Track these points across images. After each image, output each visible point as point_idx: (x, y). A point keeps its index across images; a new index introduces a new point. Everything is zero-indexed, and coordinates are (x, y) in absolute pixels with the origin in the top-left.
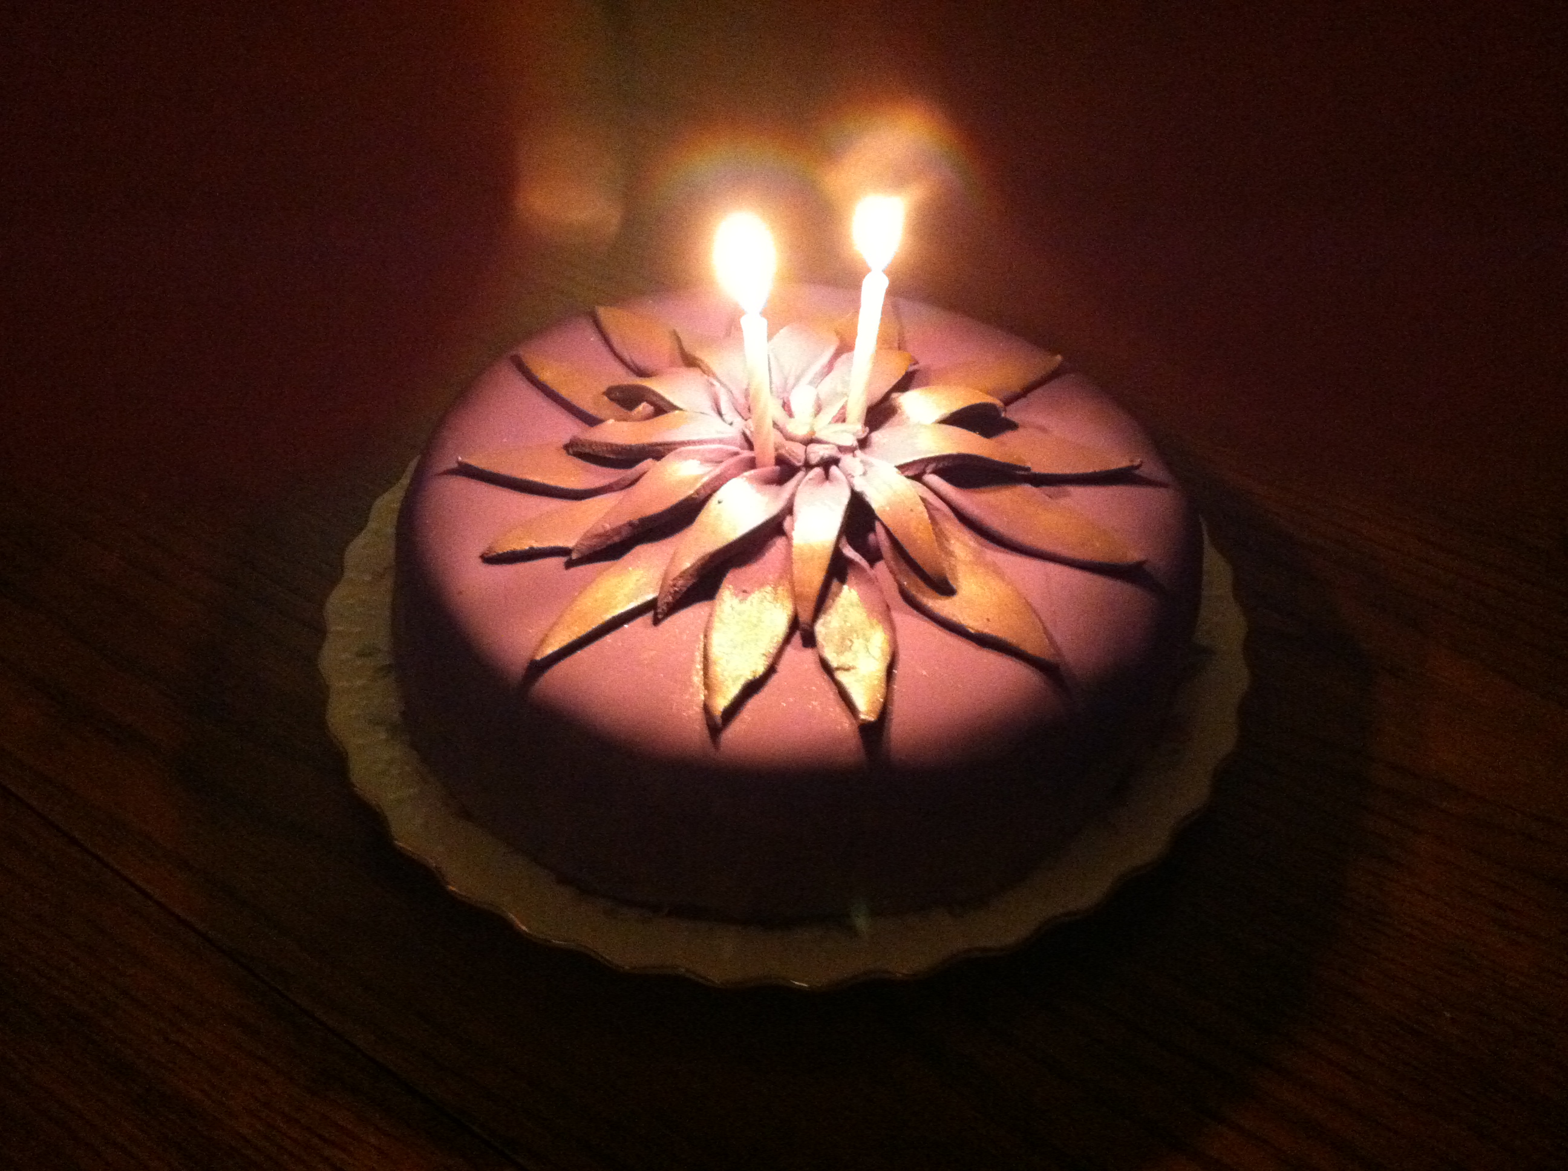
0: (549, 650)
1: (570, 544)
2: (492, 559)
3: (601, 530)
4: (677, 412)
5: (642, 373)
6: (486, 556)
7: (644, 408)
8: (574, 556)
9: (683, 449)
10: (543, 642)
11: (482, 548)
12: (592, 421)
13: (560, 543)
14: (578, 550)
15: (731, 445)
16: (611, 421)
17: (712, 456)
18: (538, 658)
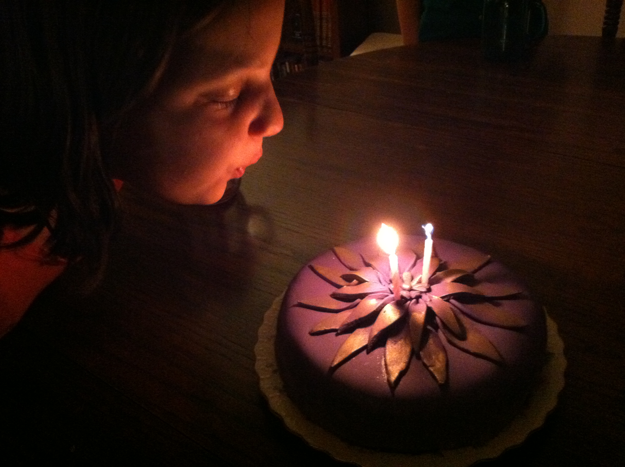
0: (335, 363)
1: (337, 328)
2: (314, 334)
3: (346, 323)
4: (366, 283)
5: (351, 269)
6: (311, 333)
7: (355, 281)
8: (339, 332)
9: (370, 295)
10: (333, 361)
11: (308, 330)
12: (339, 287)
13: (333, 327)
14: (340, 330)
15: (386, 293)
16: (345, 287)
17: (380, 297)
18: (333, 366)
